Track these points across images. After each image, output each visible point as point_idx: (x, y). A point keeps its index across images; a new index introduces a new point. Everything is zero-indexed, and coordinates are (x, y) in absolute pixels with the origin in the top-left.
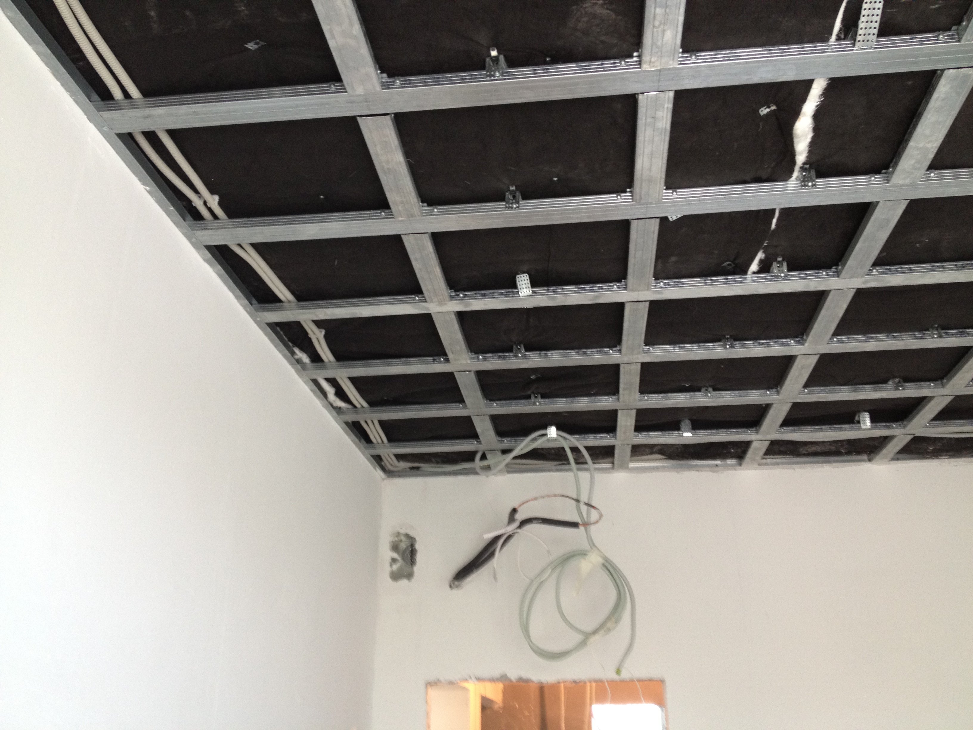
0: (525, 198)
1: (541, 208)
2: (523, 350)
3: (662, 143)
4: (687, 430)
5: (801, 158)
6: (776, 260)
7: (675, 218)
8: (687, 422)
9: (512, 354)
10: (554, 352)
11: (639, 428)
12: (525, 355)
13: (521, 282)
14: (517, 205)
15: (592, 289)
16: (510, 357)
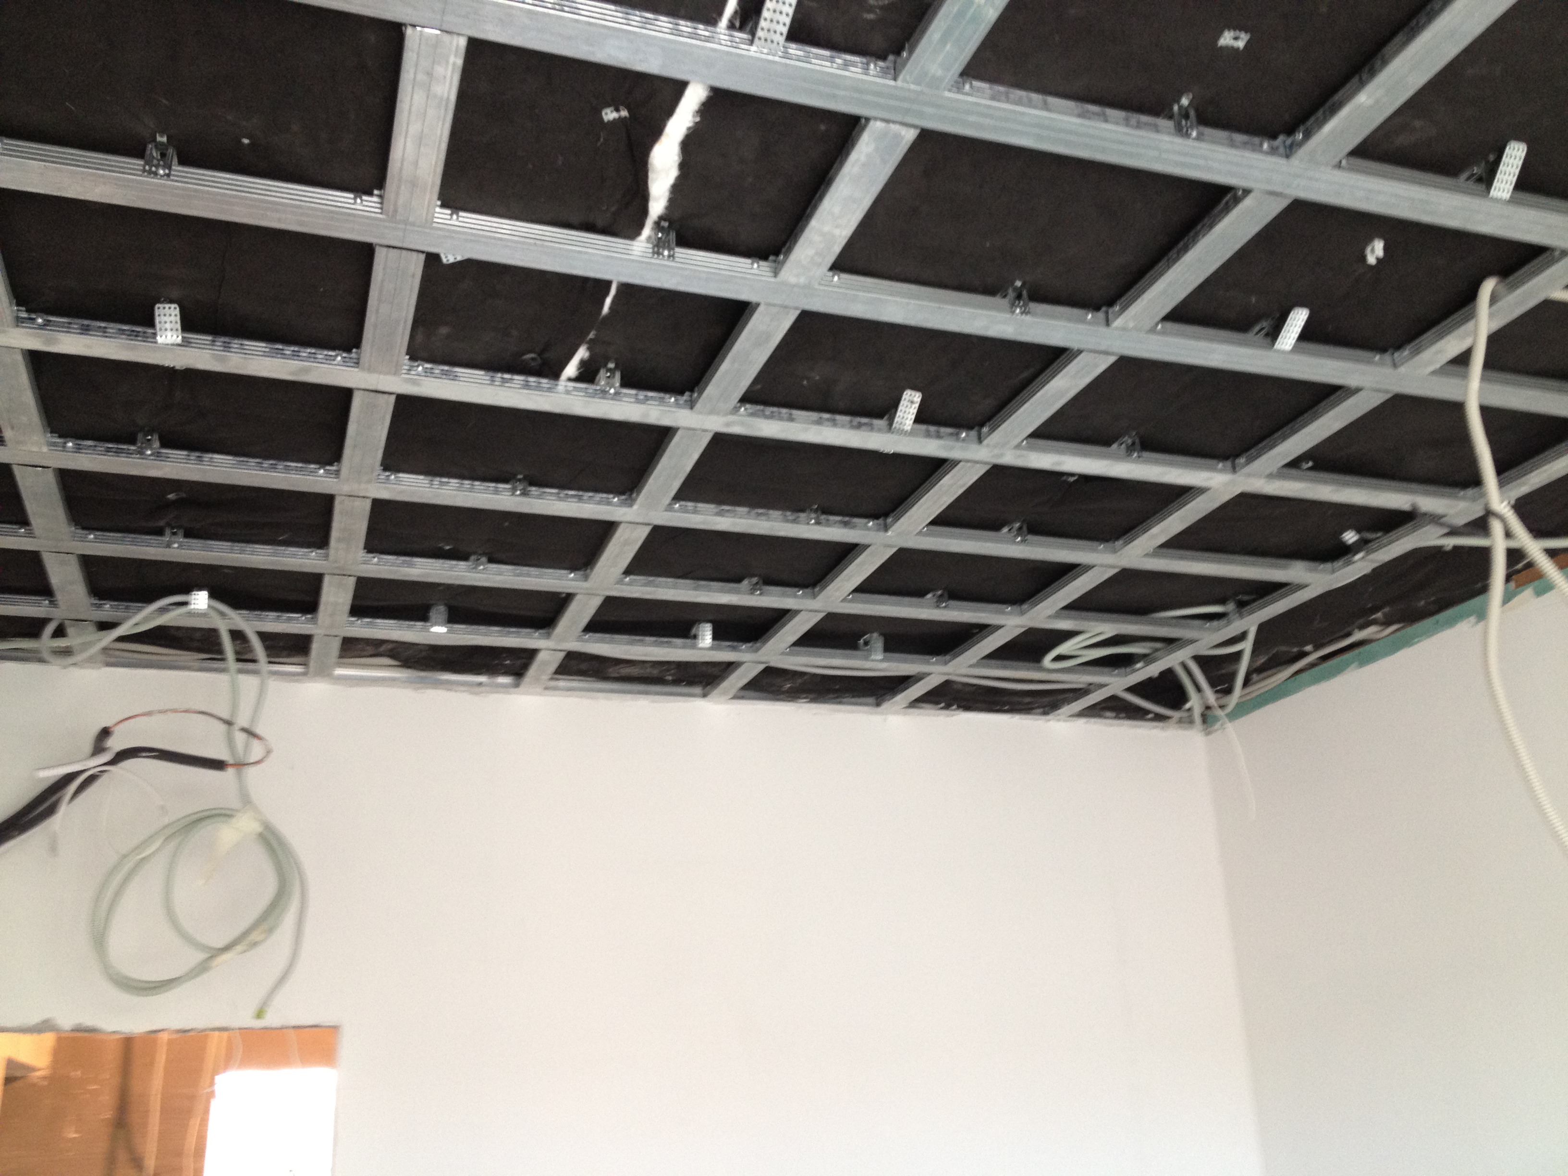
0: (184, 161)
1: (212, 187)
2: (157, 444)
3: (440, 123)
4: (440, 620)
5: (657, 205)
6: (605, 365)
7: (451, 260)
8: (442, 608)
9: (133, 448)
10: (216, 456)
11: (358, 610)
12: (158, 453)
13: (163, 319)
14: (167, 171)
15: (295, 356)
16: (129, 453)
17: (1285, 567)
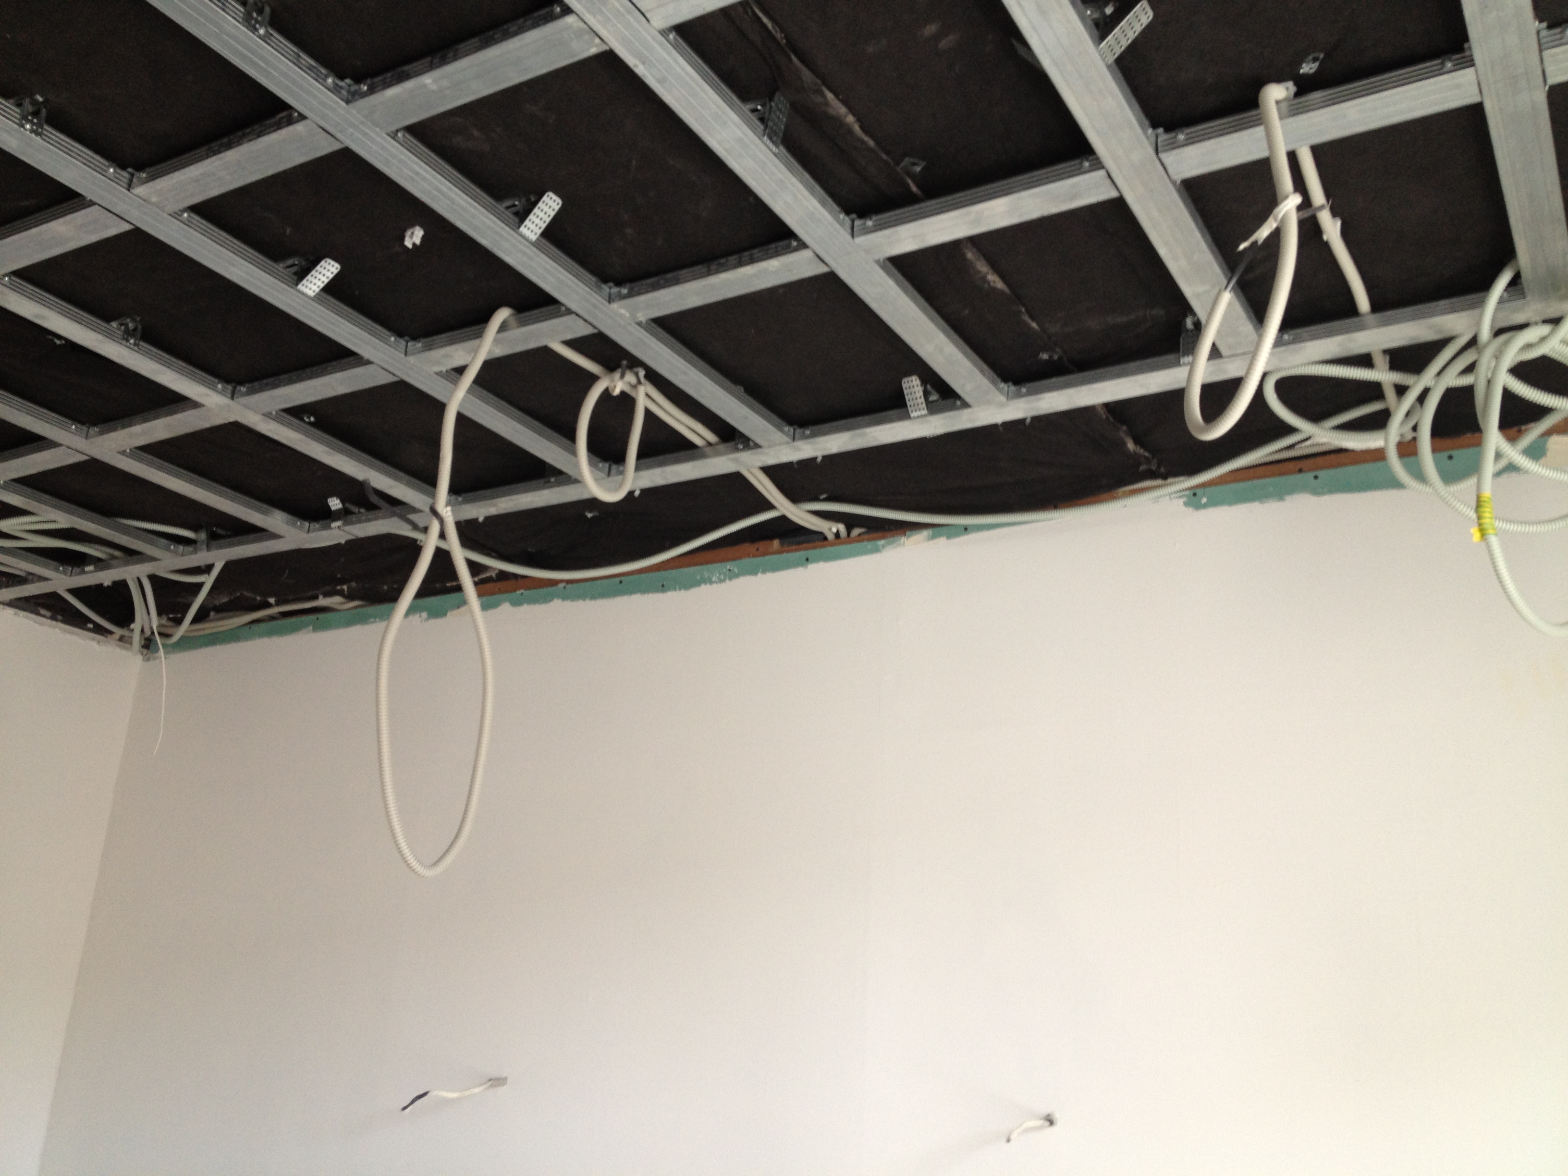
17: (265, 513)
